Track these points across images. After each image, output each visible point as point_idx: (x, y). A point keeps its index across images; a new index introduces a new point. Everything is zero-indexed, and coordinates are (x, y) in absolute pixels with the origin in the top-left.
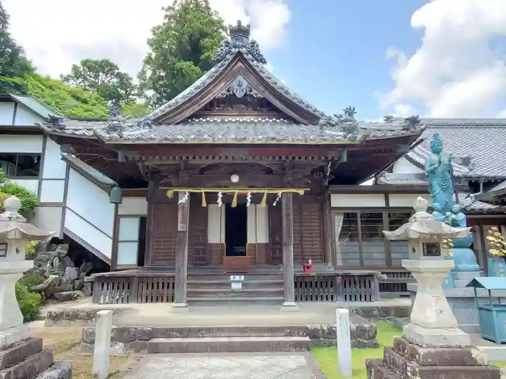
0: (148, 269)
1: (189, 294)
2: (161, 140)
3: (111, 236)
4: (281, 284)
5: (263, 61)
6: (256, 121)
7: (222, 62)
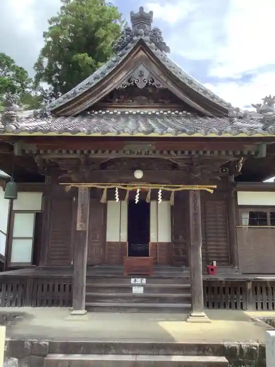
0: (44, 269)
1: (88, 299)
2: (60, 132)
3: (6, 232)
4: (187, 290)
5: (167, 49)
6: (157, 113)
7: (124, 50)
